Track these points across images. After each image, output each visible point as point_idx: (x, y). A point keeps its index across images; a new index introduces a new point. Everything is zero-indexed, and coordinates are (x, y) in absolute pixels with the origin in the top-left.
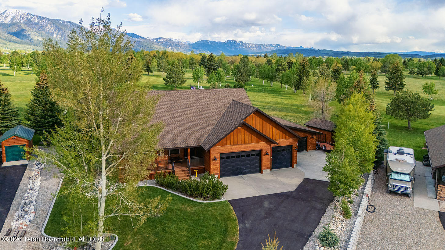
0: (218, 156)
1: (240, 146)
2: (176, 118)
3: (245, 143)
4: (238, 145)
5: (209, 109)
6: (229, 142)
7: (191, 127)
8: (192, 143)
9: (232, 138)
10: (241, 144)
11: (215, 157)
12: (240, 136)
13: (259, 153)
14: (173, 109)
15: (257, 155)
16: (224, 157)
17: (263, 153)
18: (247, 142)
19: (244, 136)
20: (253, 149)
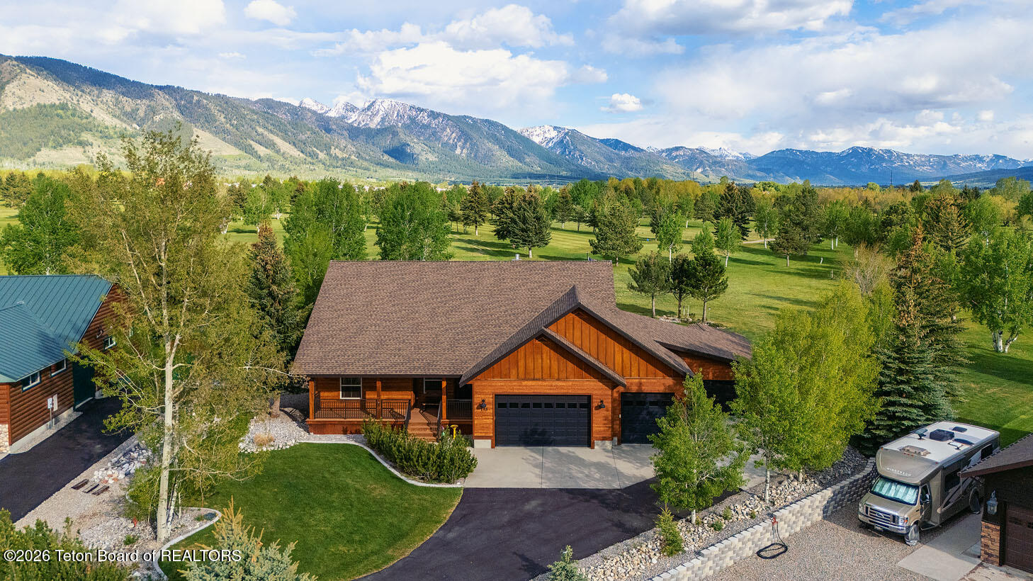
0: (490, 399)
1: (540, 383)
2: (437, 316)
3: (550, 376)
4: (534, 379)
5: (514, 303)
6: (514, 372)
7: (460, 336)
8: (448, 369)
9: (521, 363)
10: (543, 379)
11: (483, 401)
12: (540, 361)
13: (585, 404)
14: (439, 300)
15: (582, 406)
16: (504, 404)
17: (595, 403)
18: (556, 375)
19: (548, 361)
20: (571, 392)
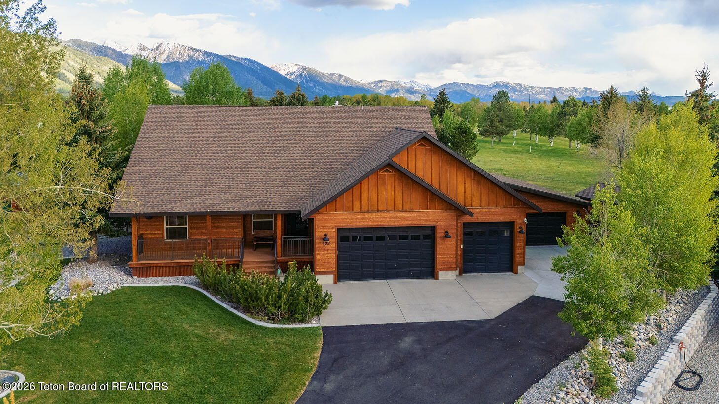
0: (332, 233)
1: (384, 215)
4: (378, 211)
6: (357, 205)
9: (365, 195)
11: (326, 235)
17: (440, 233)
18: (401, 207)
19: (393, 193)
